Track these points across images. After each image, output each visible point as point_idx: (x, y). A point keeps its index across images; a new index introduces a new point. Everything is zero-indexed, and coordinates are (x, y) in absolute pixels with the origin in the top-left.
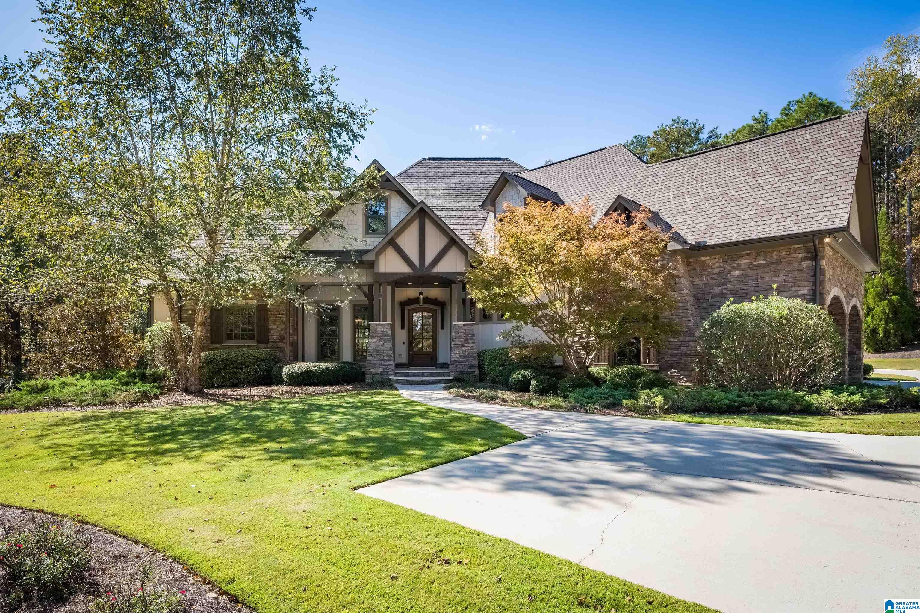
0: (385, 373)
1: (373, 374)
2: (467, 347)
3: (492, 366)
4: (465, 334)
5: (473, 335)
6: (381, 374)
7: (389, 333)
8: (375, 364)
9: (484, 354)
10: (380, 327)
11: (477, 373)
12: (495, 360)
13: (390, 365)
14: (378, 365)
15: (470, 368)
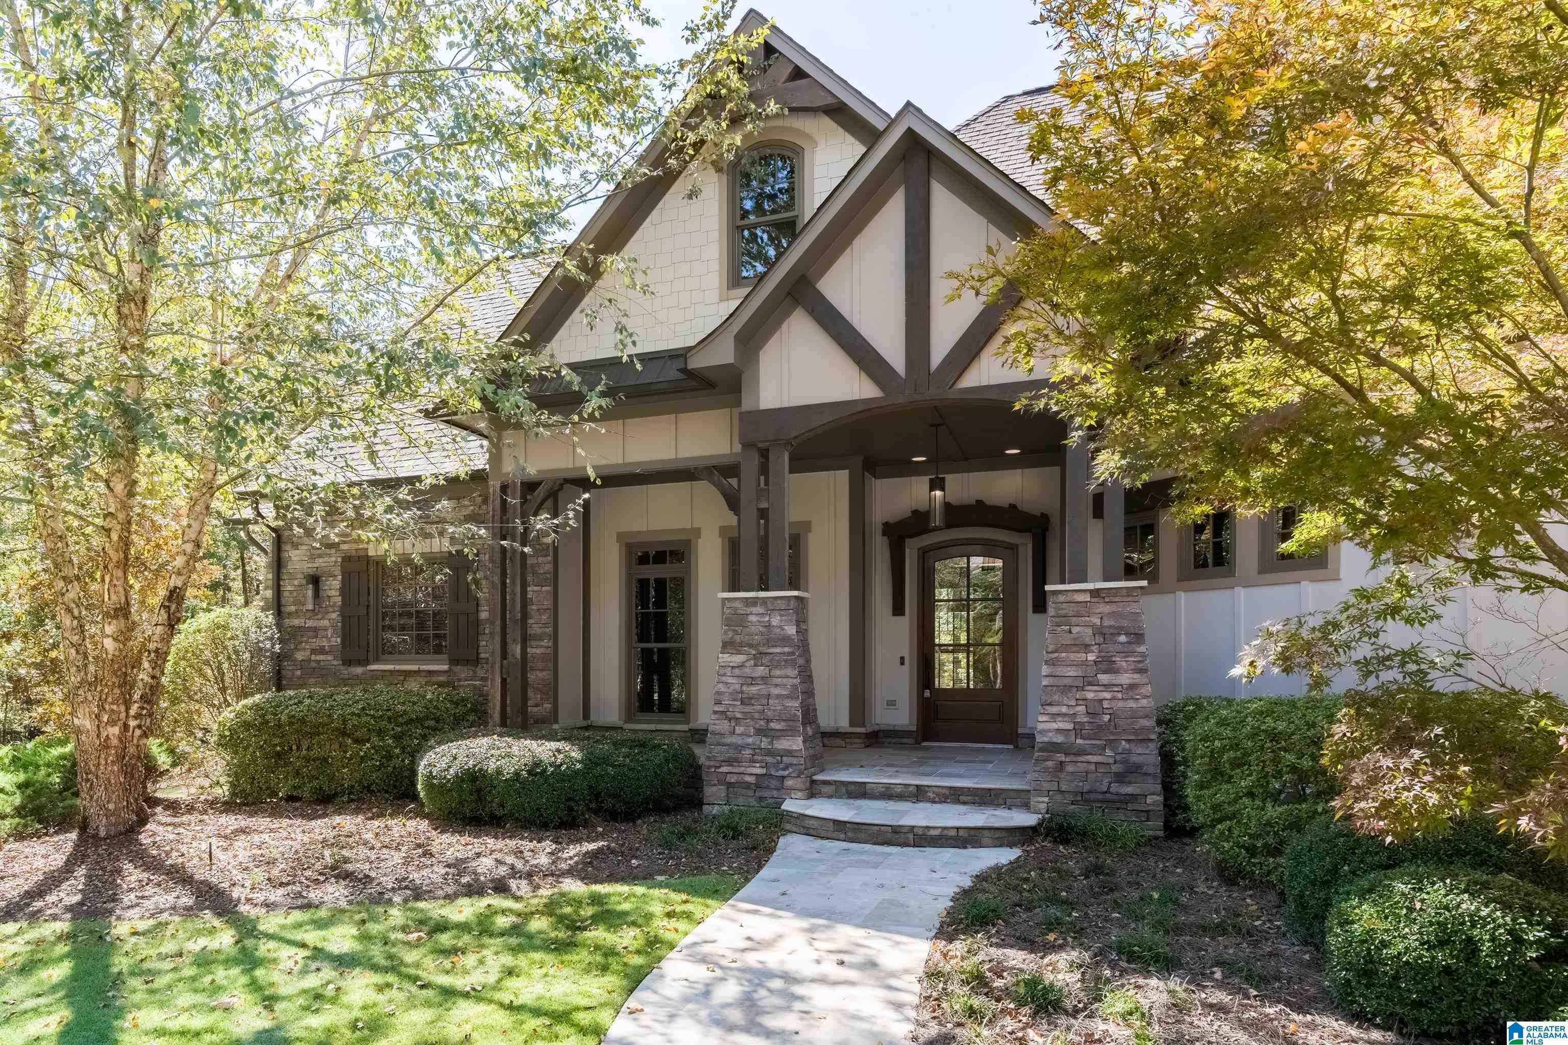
0: (774, 783)
1: (730, 785)
2: (1107, 686)
3: (1223, 793)
4: (1099, 631)
5: (1138, 637)
6: (758, 786)
7: (791, 630)
8: (739, 748)
9: (1190, 717)
10: (759, 609)
11: (1155, 800)
12: (1237, 764)
13: (790, 753)
14: (747, 753)
15: (1120, 778)
